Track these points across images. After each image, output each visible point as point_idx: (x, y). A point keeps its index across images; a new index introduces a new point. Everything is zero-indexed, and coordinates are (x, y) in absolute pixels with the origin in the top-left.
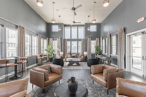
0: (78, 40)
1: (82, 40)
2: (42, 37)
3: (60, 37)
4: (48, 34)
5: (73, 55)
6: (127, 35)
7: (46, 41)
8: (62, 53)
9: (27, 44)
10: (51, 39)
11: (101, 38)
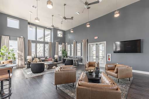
0: (45, 43)
1: (49, 43)
3: (22, 37)
5: (42, 59)
6: (89, 44)
11: (66, 44)
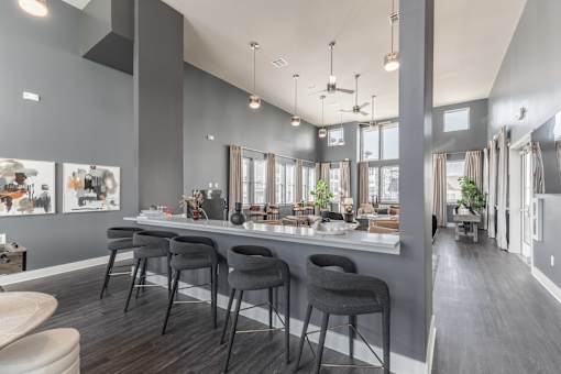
2: (305, 165)
3: (347, 159)
4: (320, 155)
5: (381, 207)
7: (313, 173)
8: (349, 201)
9: (279, 176)
10: (325, 166)
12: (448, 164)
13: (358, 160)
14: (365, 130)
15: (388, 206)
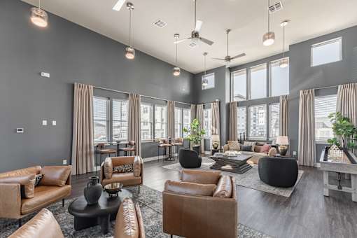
0: (269, 101)
1: (281, 99)
2: (178, 106)
3: (217, 100)
5: (246, 144)
10: (200, 107)
12: (317, 100)
13: (227, 101)
14: (235, 74)
15: (253, 144)
